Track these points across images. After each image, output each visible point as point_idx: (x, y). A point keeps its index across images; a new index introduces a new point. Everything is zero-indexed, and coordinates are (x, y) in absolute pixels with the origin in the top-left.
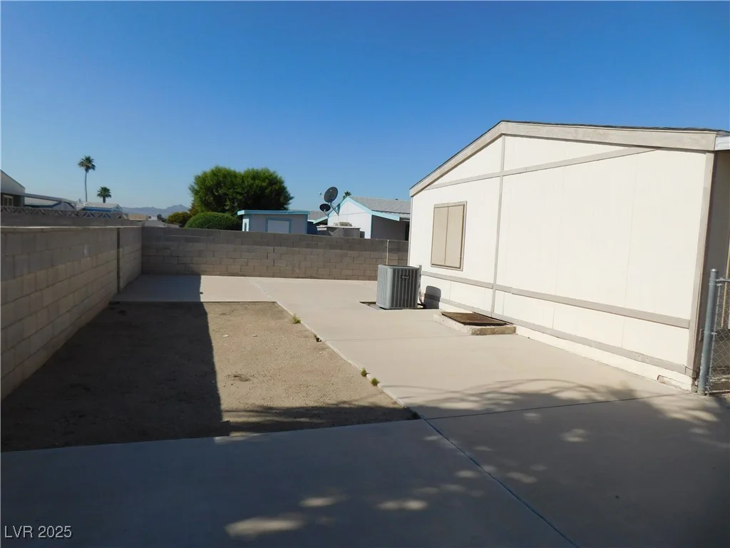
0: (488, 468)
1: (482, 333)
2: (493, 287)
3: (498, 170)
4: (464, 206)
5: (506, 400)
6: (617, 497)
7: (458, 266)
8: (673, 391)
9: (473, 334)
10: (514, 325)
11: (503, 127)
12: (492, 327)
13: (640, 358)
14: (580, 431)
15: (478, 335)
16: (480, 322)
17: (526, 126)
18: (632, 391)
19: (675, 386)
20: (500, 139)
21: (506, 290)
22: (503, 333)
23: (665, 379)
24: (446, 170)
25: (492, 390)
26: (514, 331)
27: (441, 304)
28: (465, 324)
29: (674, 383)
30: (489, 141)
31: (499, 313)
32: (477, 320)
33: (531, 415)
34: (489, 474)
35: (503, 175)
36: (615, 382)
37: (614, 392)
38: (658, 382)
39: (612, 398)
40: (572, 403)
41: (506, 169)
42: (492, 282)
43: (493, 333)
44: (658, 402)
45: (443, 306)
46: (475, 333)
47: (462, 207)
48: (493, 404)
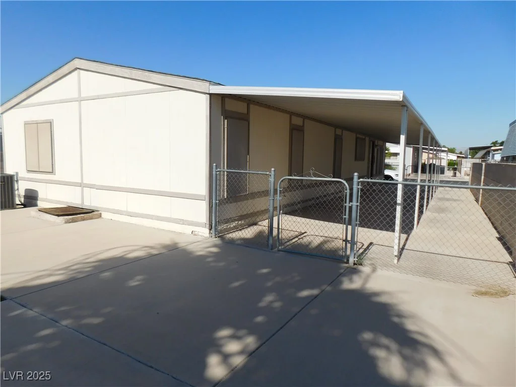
0: (64, 323)
1: (73, 221)
2: (81, 185)
3: (76, 95)
4: (51, 123)
5: (88, 267)
6: (158, 313)
7: (51, 171)
8: (199, 238)
9: (66, 222)
10: (100, 212)
11: (77, 63)
12: (82, 215)
13: (181, 223)
14: (139, 277)
15: (70, 222)
16: (71, 213)
17: (95, 64)
18: (176, 244)
19: (201, 236)
20: (76, 72)
21: (91, 186)
22: (91, 218)
23: (196, 233)
24: (32, 93)
25: (76, 263)
26: (100, 216)
27: (39, 203)
28: (58, 216)
29: (200, 234)
30: (68, 72)
31: (88, 204)
32: (69, 211)
33: (107, 274)
34: (66, 326)
35: (80, 100)
36: (167, 240)
37: (166, 247)
38: (192, 235)
39: (164, 251)
40: (137, 260)
41: (83, 95)
42: (80, 182)
43: (83, 219)
44: (191, 248)
45: (41, 204)
46: (67, 222)
47: (50, 124)
48: (75, 273)
